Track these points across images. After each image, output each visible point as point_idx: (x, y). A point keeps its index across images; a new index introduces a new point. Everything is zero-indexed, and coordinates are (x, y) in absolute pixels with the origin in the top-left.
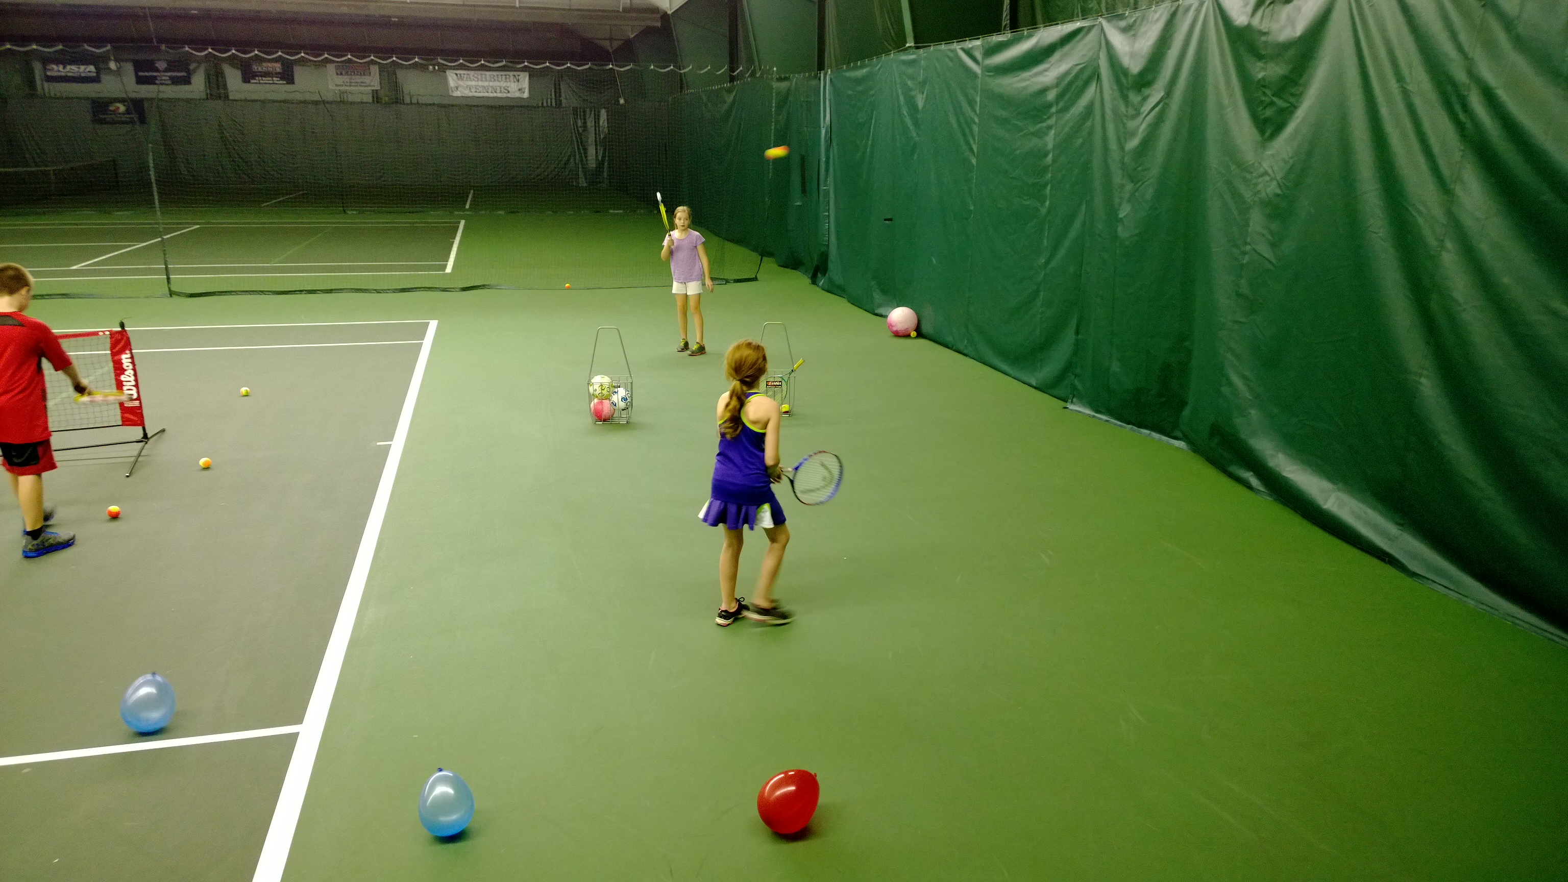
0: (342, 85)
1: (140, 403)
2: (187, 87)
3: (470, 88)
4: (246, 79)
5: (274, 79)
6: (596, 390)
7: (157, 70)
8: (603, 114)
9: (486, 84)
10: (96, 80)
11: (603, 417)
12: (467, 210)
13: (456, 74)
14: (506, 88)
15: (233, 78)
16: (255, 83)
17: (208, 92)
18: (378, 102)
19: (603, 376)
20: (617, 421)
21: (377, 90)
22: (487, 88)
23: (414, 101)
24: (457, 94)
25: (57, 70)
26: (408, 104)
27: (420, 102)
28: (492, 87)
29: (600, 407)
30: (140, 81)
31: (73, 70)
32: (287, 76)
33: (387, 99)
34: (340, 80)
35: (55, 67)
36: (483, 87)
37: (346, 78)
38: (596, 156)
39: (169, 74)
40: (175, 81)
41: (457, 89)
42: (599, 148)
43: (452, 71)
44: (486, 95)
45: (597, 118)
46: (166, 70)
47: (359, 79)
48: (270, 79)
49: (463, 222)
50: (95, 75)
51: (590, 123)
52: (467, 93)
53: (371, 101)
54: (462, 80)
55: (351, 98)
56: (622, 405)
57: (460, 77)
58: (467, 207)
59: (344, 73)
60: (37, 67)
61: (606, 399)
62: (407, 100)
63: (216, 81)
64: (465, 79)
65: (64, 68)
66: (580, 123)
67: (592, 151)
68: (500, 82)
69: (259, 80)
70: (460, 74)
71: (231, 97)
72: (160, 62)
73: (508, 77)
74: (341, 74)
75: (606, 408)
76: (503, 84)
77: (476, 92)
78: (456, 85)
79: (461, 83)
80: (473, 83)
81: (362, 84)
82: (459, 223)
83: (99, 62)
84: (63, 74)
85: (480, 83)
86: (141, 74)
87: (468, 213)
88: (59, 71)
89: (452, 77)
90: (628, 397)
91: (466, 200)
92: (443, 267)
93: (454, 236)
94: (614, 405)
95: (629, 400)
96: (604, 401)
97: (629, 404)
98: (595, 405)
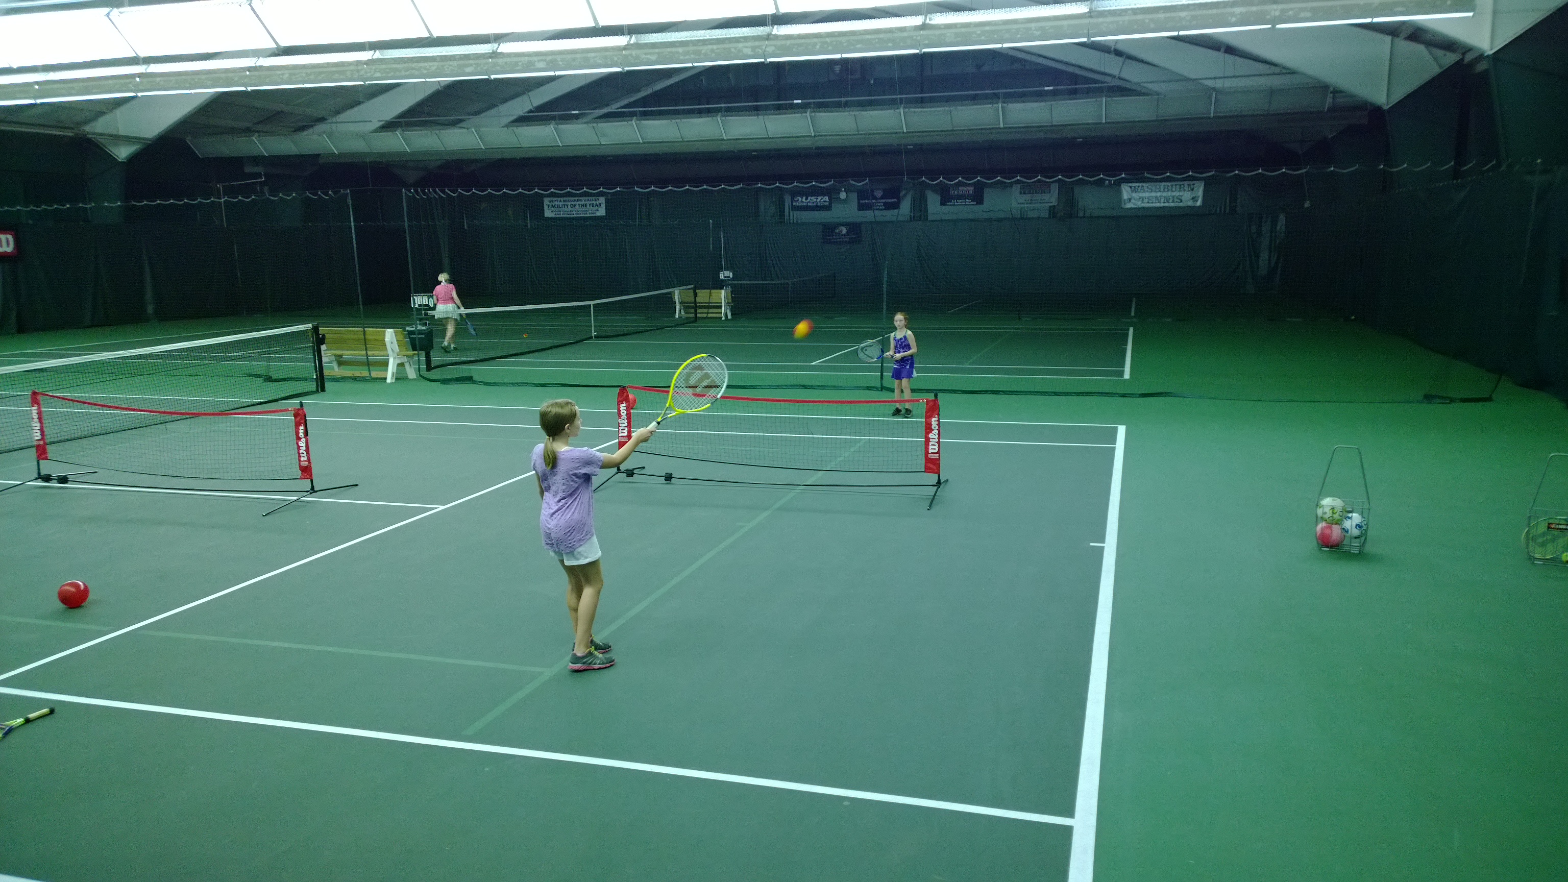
0: (1024, 203)
1: (939, 455)
2: (895, 212)
3: (1143, 200)
4: (943, 203)
5: (967, 200)
6: (1326, 513)
7: (874, 198)
8: (1282, 218)
9: (1159, 194)
10: (828, 208)
11: (1331, 544)
12: (1133, 317)
13: (1131, 187)
14: (1179, 197)
15: (933, 201)
16: (951, 205)
17: (912, 214)
18: (1053, 217)
19: (1336, 499)
20: (1346, 548)
21: (1054, 206)
22: (1159, 198)
23: (1087, 214)
24: (1129, 205)
25: (801, 201)
26: (1081, 218)
27: (1093, 214)
28: (1164, 197)
29: (1327, 532)
30: (861, 207)
31: (813, 200)
32: (978, 198)
33: (1062, 214)
34: (1023, 198)
35: (800, 198)
36: (1156, 197)
37: (1028, 197)
38: (1269, 263)
39: (884, 201)
40: (888, 207)
41: (1130, 201)
42: (1273, 253)
43: (1126, 184)
44: (1158, 205)
45: (1274, 222)
46: (882, 198)
47: (1038, 197)
48: (964, 201)
49: (1131, 330)
50: (828, 204)
51: (1266, 228)
52: (1140, 204)
53: (1047, 216)
54: (1136, 192)
55: (1031, 214)
56: (1356, 532)
57: (1134, 190)
58: (1133, 314)
59: (1026, 192)
60: (787, 199)
61: (1336, 524)
62: (1081, 214)
63: (920, 205)
64: (1139, 190)
65: (806, 199)
66: (1254, 229)
67: (1264, 256)
68: (1174, 191)
69: (954, 203)
70: (1134, 187)
71: (930, 218)
72: (878, 191)
73: (1182, 186)
74: (1024, 193)
75: (1336, 532)
76: (1177, 194)
77: (1148, 202)
78: (1130, 197)
79: (1134, 194)
80: (1147, 195)
81: (1042, 201)
82: (1128, 330)
83: (831, 193)
84: (805, 204)
85: (1153, 194)
86: (861, 202)
87: (1134, 320)
88: (802, 201)
89: (1126, 191)
90: (1363, 524)
91: (1131, 308)
92: (1121, 373)
93: (1125, 343)
94: (1345, 530)
95: (1365, 528)
96: (1333, 526)
97: (1363, 532)
98: (1322, 529)
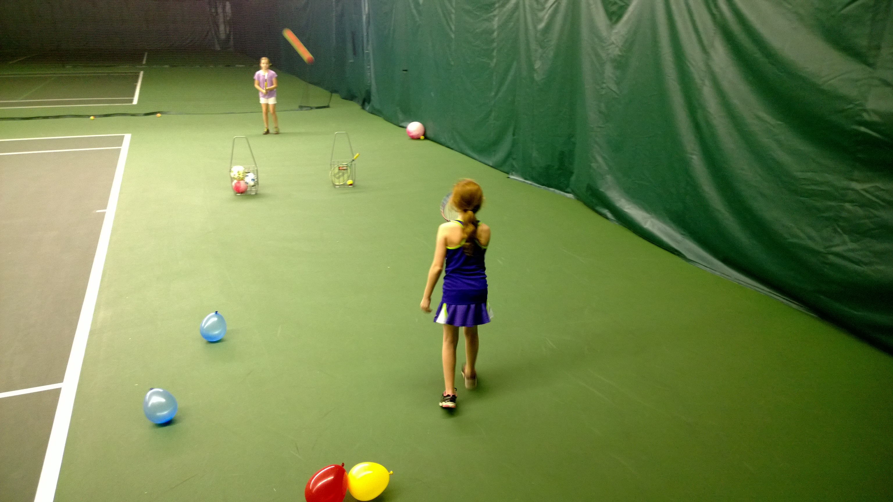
6: (235, 175)
8: (228, 4)
11: (241, 191)
19: (239, 167)
20: (249, 193)
29: (238, 185)
38: (225, 31)
42: (226, 26)
45: (224, 8)
49: (142, 72)
51: (220, 10)
56: (252, 183)
58: (144, 62)
66: (213, 10)
67: (222, 28)
75: (242, 185)
82: (139, 73)
87: (144, 66)
90: (255, 178)
91: (143, 59)
92: (131, 101)
93: (137, 82)
94: (247, 183)
95: (256, 180)
96: (241, 181)
97: (256, 183)
98: (235, 184)
